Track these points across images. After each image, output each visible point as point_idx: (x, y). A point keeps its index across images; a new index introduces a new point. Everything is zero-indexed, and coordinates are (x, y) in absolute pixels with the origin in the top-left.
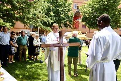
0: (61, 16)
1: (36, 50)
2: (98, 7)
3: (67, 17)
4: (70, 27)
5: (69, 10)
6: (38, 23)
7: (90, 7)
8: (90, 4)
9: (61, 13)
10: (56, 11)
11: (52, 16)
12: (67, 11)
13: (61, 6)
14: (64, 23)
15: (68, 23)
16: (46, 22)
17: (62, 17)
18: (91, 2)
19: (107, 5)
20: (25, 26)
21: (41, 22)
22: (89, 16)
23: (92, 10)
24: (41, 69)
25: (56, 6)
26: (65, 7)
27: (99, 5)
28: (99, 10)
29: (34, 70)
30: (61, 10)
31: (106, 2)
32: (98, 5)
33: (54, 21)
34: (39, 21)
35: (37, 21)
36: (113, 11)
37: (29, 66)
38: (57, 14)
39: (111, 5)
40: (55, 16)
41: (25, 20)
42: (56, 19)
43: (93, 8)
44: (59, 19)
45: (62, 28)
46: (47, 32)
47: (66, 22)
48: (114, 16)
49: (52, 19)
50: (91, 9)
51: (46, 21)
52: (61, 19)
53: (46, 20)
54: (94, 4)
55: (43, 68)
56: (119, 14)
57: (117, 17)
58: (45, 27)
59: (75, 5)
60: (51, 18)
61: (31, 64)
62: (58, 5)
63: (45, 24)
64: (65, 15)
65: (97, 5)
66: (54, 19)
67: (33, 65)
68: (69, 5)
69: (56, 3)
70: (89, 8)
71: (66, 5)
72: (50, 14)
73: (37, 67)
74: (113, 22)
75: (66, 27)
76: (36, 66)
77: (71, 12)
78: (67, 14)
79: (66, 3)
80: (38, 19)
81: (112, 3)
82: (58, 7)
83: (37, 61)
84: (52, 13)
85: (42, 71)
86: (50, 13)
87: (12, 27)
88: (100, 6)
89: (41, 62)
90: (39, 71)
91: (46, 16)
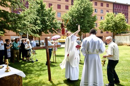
0: (47, 23)
1: (28, 53)
2: (76, 16)
3: (52, 24)
4: (55, 32)
5: (53, 18)
6: (28, 31)
7: (71, 16)
8: (70, 13)
9: (46, 21)
10: (43, 20)
11: (39, 24)
12: (51, 19)
13: (46, 15)
14: (50, 29)
15: (53, 29)
16: (35, 30)
17: (48, 25)
19: (83, 14)
20: (17, 34)
21: (30, 30)
22: (70, 22)
24: (32, 67)
25: (43, 15)
26: (50, 16)
27: (77, 14)
28: (77, 18)
29: (27, 68)
30: (47, 18)
31: (82, 12)
33: (41, 28)
34: (29, 30)
35: (27, 30)
36: (88, 18)
37: (22, 66)
38: (43, 22)
39: (87, 14)
40: (41, 24)
41: (17, 30)
42: (42, 27)
43: (72, 16)
44: (45, 26)
45: (48, 33)
46: (35, 37)
47: (51, 28)
48: (89, 23)
49: (39, 27)
50: (71, 17)
51: (35, 29)
52: (47, 26)
54: (73, 14)
55: (35, 66)
56: (93, 21)
58: (34, 34)
59: (58, 13)
61: (24, 64)
62: (44, 15)
63: (34, 31)
64: (50, 23)
65: (76, 14)
66: (41, 26)
67: (26, 65)
68: (53, 14)
69: (42, 13)
70: (70, 17)
71: (51, 14)
73: (29, 66)
74: (88, 27)
75: (52, 32)
76: (29, 65)
77: (55, 20)
78: (51, 21)
79: (51, 12)
80: (28, 28)
81: (86, 12)
82: (44, 16)
83: (29, 62)
84: (39, 22)
85: (34, 68)
86: (37, 21)
88: (78, 15)
89: (32, 62)
90: (31, 68)
91: (34, 25)
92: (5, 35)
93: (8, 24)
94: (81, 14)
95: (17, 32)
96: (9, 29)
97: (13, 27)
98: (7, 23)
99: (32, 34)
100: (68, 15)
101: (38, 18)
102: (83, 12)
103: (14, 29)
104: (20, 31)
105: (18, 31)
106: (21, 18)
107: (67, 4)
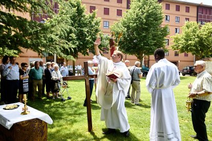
0: (87, 39)
2: (134, 26)
5: (97, 31)
7: (125, 27)
8: (124, 22)
9: (86, 35)
10: (80, 32)
11: (74, 40)
12: (94, 31)
13: (86, 25)
14: (91, 48)
16: (67, 49)
17: (88, 41)
18: (126, 20)
19: (146, 24)
20: (39, 54)
21: (60, 49)
22: (124, 37)
23: (128, 30)
24: (62, 108)
25: (80, 25)
26: (92, 27)
27: (136, 23)
28: (136, 30)
29: (53, 110)
30: (86, 30)
31: (145, 20)
33: (77, 46)
34: (58, 49)
35: (55, 48)
36: (154, 30)
37: (47, 106)
38: (81, 35)
39: (152, 24)
40: (78, 39)
41: (39, 48)
43: (128, 27)
44: (83, 43)
45: (88, 55)
46: (67, 61)
48: (156, 38)
49: (74, 44)
50: (126, 29)
52: (87, 43)
53: (66, 47)
54: (130, 23)
55: (66, 107)
56: (161, 35)
57: (159, 38)
58: (66, 55)
59: (105, 22)
60: (73, 42)
61: (49, 103)
62: (81, 25)
63: (65, 51)
64: (92, 38)
65: (134, 24)
66: (78, 43)
67: (52, 104)
68: (97, 24)
69: (79, 21)
71: (93, 23)
72: (71, 36)
73: (57, 106)
74: (154, 45)
76: (57, 105)
77: (100, 33)
78: (94, 35)
79: (93, 21)
80: (57, 46)
81: (151, 21)
82: (82, 27)
83: (57, 100)
84: (73, 35)
85: (65, 110)
86: (71, 35)
87: (18, 56)
88: (137, 25)
89: (62, 100)
90: (60, 110)
91: (66, 41)
92: (21, 57)
93: (27, 38)
94: (142, 23)
95: (39, 52)
96: (26, 46)
97: (33, 44)
98: (24, 36)
99: (63, 55)
100: (120, 24)
101: (73, 29)
103: (35, 47)
104: (43, 49)
105: (41, 50)
106: (47, 30)
107: (119, 7)
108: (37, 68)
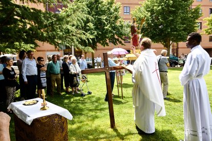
0: (106, 28)
1: (75, 79)
2: (159, 10)
3: (114, 28)
4: (120, 42)
5: (116, 18)
6: (74, 42)
7: (148, 11)
8: (147, 5)
9: (104, 23)
10: (98, 21)
11: (92, 29)
12: (113, 19)
13: (104, 12)
14: (111, 37)
15: (116, 37)
16: (85, 41)
17: (107, 30)
18: (150, 3)
19: (172, 6)
20: (56, 47)
21: (78, 40)
22: (148, 23)
23: (152, 14)
24: (83, 103)
25: (97, 13)
26: (111, 14)
27: (162, 6)
28: (161, 14)
29: (73, 105)
30: (105, 18)
31: (171, 2)
32: (160, 7)
33: (96, 36)
34: (75, 40)
35: (72, 40)
36: (183, 13)
37: (66, 101)
38: (99, 25)
39: (180, 5)
40: (96, 29)
41: (56, 40)
43: (152, 12)
44: (102, 32)
45: (108, 45)
46: (86, 53)
47: (113, 35)
48: (185, 22)
49: (92, 34)
50: (149, 14)
51: (85, 39)
52: (106, 33)
53: (84, 37)
54: (154, 6)
55: (86, 103)
56: (192, 18)
57: (189, 21)
58: (84, 47)
59: (125, 8)
60: (91, 32)
61: (69, 98)
62: (99, 12)
63: (83, 42)
64: (111, 26)
65: (158, 7)
66: (96, 33)
67: (72, 100)
68: (116, 10)
69: (97, 9)
70: (147, 13)
71: (112, 10)
72: (88, 26)
73: (77, 102)
74: (183, 30)
75: (115, 43)
76: (76, 100)
77: (119, 20)
78: (113, 23)
79: (111, 7)
80: (74, 37)
82: (100, 15)
83: (77, 95)
84: (91, 25)
85: (85, 106)
86: (88, 24)
87: (34, 50)
88: (162, 8)
89: (82, 95)
90: (81, 106)
91: (84, 32)
92: (37, 51)
93: (42, 31)
94: (168, 6)
95: (55, 45)
96: (43, 39)
97: (49, 36)
98: (39, 29)
99: (81, 47)
100: (143, 9)
101: (90, 18)
102: (173, 3)
103: (51, 40)
104: (60, 42)
105: (57, 43)
106: (62, 21)
108: (54, 62)
